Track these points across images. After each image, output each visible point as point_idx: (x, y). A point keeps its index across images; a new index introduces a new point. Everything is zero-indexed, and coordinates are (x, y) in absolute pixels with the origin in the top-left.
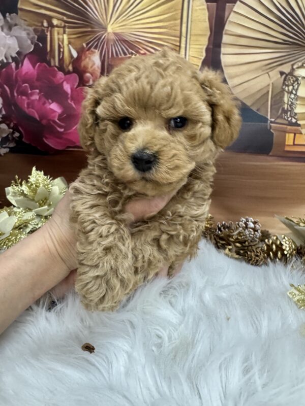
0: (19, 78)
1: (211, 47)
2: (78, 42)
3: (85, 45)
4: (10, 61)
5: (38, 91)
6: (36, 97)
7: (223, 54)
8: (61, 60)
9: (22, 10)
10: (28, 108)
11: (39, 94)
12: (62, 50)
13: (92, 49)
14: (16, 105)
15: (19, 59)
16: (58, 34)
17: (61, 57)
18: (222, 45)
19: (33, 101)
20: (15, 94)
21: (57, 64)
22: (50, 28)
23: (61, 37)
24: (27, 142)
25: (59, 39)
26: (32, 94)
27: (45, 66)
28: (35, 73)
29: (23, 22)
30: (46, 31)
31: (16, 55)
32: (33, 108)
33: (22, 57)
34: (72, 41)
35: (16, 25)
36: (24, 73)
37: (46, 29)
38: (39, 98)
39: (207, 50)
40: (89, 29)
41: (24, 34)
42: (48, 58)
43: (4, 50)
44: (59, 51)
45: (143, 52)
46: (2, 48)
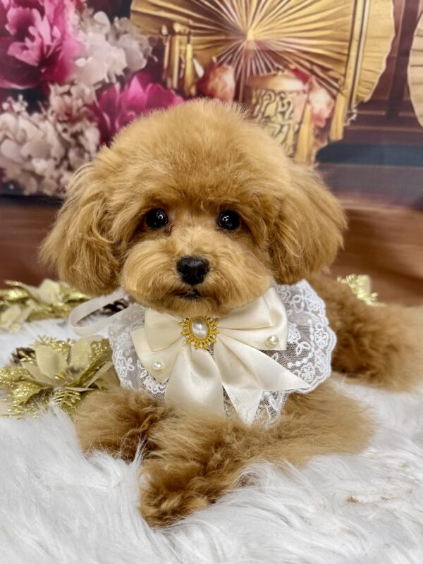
1: (395, 55)
2: (206, 55)
3: (214, 59)
7: (413, 66)
9: (136, 12)
12: (183, 66)
13: (225, 65)
16: (181, 43)
17: (182, 75)
18: (411, 53)
20: (117, 124)
22: (170, 37)
23: (183, 48)
25: (180, 51)
28: (146, 97)
29: (135, 28)
30: (164, 41)
34: (198, 53)
35: (126, 32)
36: (130, 97)
37: (164, 38)
39: (389, 60)
40: (223, 37)
41: (135, 45)
42: (164, 77)
43: (106, 66)
44: (180, 68)
45: (293, 66)
46: (105, 64)
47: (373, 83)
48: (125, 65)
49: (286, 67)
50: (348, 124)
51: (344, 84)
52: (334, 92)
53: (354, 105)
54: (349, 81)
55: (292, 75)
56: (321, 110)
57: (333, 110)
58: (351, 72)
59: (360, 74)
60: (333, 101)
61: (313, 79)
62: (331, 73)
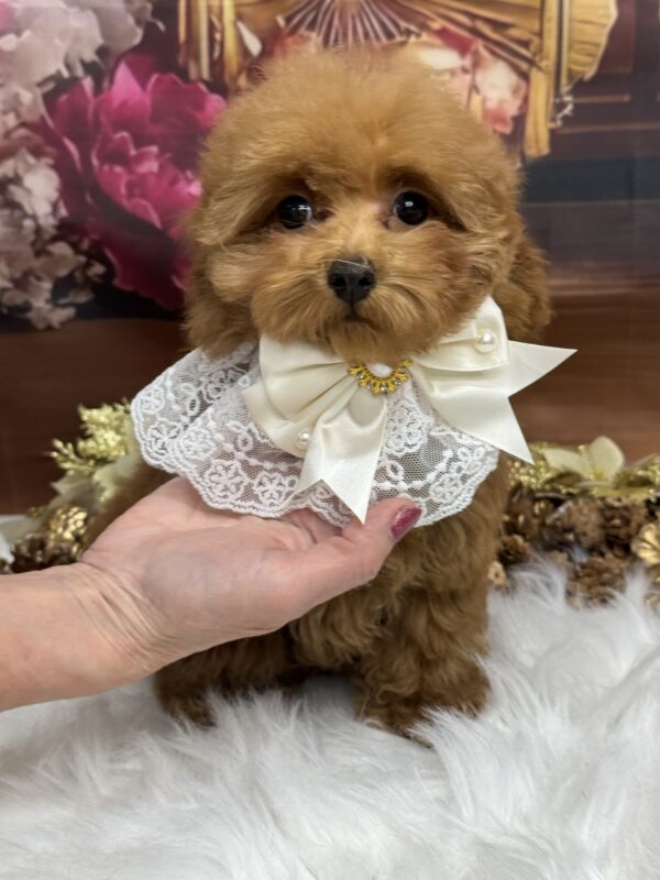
0: (103, 118)
2: (262, 15)
3: (281, 21)
4: (80, 72)
5: (154, 149)
6: (151, 166)
8: (217, 64)
10: (131, 195)
11: (158, 157)
12: (218, 36)
13: (302, 31)
14: (96, 190)
15: (103, 66)
17: (216, 54)
19: (144, 177)
20: (95, 162)
21: (206, 74)
23: (215, 3)
24: (128, 288)
25: (210, 9)
26: (140, 158)
27: (175, 83)
28: (148, 100)
31: (95, 58)
32: (144, 196)
33: (111, 64)
34: (247, 11)
36: (116, 103)
38: (161, 167)
41: (115, 3)
42: (181, 60)
43: (62, 46)
44: (212, 40)
45: (437, 25)
46: (58, 41)
47: (597, 45)
48: (100, 41)
49: (424, 27)
50: (559, 123)
51: (540, 49)
52: (524, 66)
53: (565, 88)
54: (550, 43)
55: (437, 41)
56: (501, 102)
57: (526, 100)
58: (551, 27)
59: (570, 31)
60: (523, 84)
61: (479, 45)
62: (514, 32)
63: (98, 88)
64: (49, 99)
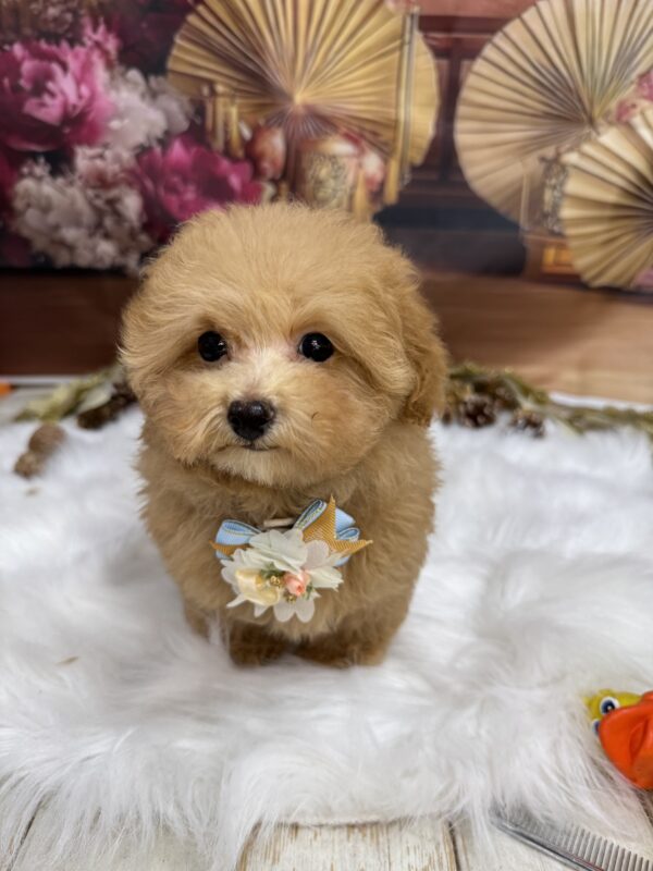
0: (166, 169)
1: (442, 121)
2: (252, 118)
3: (262, 122)
4: (154, 143)
5: (192, 187)
6: (191, 196)
7: (458, 132)
8: (227, 143)
9: (173, 71)
11: (194, 191)
12: (228, 129)
13: (274, 128)
14: (161, 208)
15: (166, 140)
16: (225, 105)
17: (227, 138)
18: (456, 119)
20: (162, 192)
21: (221, 148)
22: (212, 98)
23: (227, 109)
25: (224, 112)
26: (185, 191)
27: (205, 152)
28: (190, 160)
29: (173, 88)
30: (206, 102)
31: (163, 136)
33: (171, 139)
34: (244, 115)
35: (163, 92)
36: (173, 160)
38: (196, 197)
39: (436, 126)
42: (208, 139)
43: (145, 128)
44: (225, 131)
45: (344, 131)
46: (143, 126)
47: (423, 149)
48: (165, 126)
49: (336, 131)
51: (394, 148)
52: (386, 157)
53: (406, 169)
54: (399, 146)
55: (343, 139)
56: (373, 174)
57: (386, 174)
58: (400, 137)
60: (385, 166)
61: (364, 143)
62: (381, 138)
63: (164, 152)
64: (138, 157)
